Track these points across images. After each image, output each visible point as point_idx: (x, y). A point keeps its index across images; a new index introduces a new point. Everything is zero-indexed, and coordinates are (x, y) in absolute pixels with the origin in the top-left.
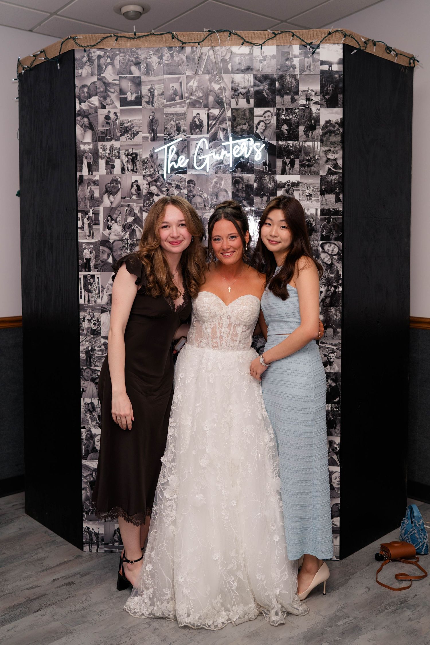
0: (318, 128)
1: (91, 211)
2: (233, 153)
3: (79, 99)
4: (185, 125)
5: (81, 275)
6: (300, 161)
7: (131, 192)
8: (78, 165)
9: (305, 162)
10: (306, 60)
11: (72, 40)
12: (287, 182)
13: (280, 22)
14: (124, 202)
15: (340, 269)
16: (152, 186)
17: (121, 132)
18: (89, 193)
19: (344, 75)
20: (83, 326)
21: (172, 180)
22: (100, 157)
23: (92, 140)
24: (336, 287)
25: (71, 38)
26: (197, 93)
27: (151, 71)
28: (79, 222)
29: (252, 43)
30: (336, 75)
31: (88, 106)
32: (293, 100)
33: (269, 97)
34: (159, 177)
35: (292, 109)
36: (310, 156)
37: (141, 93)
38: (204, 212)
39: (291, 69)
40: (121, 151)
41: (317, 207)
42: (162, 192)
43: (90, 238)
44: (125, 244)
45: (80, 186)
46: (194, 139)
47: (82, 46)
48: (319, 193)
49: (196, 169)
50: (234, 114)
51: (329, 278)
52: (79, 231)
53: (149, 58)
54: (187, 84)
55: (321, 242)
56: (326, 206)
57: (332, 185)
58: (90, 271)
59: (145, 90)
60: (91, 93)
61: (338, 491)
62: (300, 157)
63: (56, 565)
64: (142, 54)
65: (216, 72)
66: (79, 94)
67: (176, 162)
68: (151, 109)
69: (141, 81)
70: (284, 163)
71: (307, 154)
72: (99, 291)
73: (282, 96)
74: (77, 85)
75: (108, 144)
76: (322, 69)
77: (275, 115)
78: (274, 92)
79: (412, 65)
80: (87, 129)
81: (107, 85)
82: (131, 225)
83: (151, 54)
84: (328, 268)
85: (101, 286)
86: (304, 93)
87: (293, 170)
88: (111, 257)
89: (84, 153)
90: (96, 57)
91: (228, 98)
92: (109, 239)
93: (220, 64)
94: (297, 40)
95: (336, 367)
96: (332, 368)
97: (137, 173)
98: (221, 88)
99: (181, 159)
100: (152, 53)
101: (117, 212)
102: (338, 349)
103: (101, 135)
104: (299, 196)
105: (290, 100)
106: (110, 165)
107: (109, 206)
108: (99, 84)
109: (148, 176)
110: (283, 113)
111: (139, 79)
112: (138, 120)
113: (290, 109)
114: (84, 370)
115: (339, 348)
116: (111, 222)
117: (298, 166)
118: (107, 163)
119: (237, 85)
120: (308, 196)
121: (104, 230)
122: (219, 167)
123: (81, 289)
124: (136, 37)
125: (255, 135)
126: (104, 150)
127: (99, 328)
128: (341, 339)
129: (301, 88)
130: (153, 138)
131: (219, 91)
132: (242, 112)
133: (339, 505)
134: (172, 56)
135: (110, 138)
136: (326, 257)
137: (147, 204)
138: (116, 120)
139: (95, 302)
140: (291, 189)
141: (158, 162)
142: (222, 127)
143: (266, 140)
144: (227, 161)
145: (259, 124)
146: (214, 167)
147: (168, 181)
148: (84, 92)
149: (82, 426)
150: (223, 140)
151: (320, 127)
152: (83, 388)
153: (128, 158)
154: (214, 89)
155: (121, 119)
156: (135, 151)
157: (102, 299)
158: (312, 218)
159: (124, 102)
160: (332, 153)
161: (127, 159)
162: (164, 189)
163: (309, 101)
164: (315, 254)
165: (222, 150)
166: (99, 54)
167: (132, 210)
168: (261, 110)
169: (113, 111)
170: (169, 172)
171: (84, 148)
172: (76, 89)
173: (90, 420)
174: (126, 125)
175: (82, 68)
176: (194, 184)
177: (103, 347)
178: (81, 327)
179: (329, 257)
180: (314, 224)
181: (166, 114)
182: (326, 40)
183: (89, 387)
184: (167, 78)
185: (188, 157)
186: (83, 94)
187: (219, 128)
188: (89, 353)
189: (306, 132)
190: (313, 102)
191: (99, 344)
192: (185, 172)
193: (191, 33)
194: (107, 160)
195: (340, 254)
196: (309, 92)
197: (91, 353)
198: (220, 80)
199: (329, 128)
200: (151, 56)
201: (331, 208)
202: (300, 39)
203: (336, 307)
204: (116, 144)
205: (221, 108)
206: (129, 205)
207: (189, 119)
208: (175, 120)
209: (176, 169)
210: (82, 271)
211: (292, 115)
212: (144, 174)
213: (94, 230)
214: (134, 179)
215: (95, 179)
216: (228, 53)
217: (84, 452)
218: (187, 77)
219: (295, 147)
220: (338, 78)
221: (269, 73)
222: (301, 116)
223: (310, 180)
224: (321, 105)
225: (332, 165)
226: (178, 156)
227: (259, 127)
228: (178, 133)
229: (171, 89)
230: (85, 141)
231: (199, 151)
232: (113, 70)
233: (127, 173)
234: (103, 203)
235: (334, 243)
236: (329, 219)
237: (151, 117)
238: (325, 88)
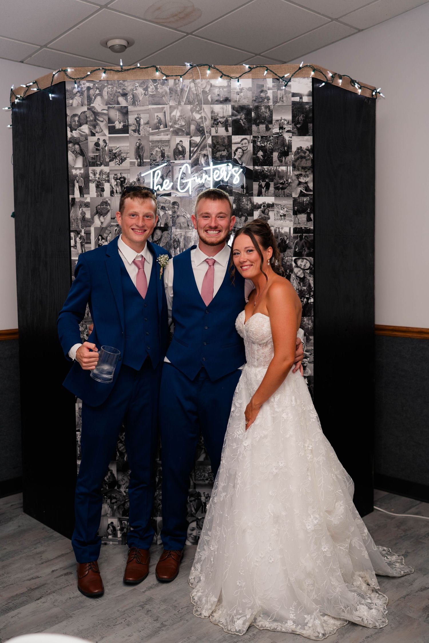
0: (290, 154)
1: (83, 231)
2: (213, 177)
3: (70, 128)
4: (169, 151)
6: (275, 184)
8: (70, 188)
9: (279, 185)
10: (279, 92)
11: (62, 72)
12: (263, 203)
13: (254, 55)
15: (312, 282)
17: (110, 158)
18: (81, 214)
19: (313, 106)
22: (91, 181)
23: (83, 165)
24: (308, 299)
25: (62, 70)
26: (180, 122)
27: (137, 101)
28: (71, 241)
29: (229, 77)
30: (306, 106)
31: (79, 134)
32: (268, 129)
33: (246, 126)
35: (266, 137)
36: (283, 179)
37: (128, 122)
38: (187, 231)
39: (266, 100)
40: (110, 176)
41: (290, 226)
45: (73, 208)
46: (178, 165)
47: (73, 79)
48: (291, 213)
49: (179, 192)
50: (214, 142)
51: (301, 290)
52: (72, 249)
53: (135, 89)
54: (170, 114)
55: (294, 258)
56: (299, 225)
57: (304, 206)
59: (131, 119)
60: (82, 121)
62: (275, 181)
63: (54, 557)
64: (128, 86)
65: (197, 103)
66: (71, 122)
67: (162, 185)
68: (137, 137)
69: (128, 110)
70: (260, 186)
71: (281, 177)
73: (257, 125)
74: (68, 115)
75: (98, 169)
76: (294, 100)
77: (251, 143)
78: (250, 121)
79: (375, 97)
80: (79, 155)
81: (96, 114)
83: (137, 86)
84: (301, 281)
86: (277, 122)
87: (268, 192)
89: (76, 178)
90: (86, 88)
91: (208, 127)
93: (201, 96)
94: (270, 74)
95: (309, 371)
96: (305, 372)
98: (201, 118)
99: (166, 183)
100: (137, 85)
102: (310, 355)
103: (91, 161)
104: (274, 216)
105: (265, 129)
106: (100, 188)
107: (99, 226)
108: (89, 113)
110: (259, 141)
111: (126, 109)
112: (125, 146)
113: (265, 137)
115: (312, 353)
116: (102, 241)
117: (273, 189)
118: (97, 187)
119: (216, 114)
120: (282, 216)
122: (200, 189)
124: (122, 70)
125: (233, 161)
126: (95, 175)
128: (313, 345)
129: (275, 117)
130: (139, 163)
131: (200, 120)
132: (221, 139)
134: (156, 88)
135: (100, 163)
136: (299, 271)
138: (105, 147)
140: (267, 210)
141: (145, 185)
142: (203, 153)
143: (244, 165)
144: (208, 184)
145: (236, 150)
146: (196, 190)
148: (75, 121)
149: (77, 429)
150: (204, 165)
153: (117, 182)
154: (195, 118)
155: (109, 146)
156: (123, 175)
158: (286, 236)
159: (112, 130)
160: (304, 177)
161: (116, 183)
163: (282, 129)
164: (289, 269)
165: (204, 174)
166: (88, 86)
168: (239, 138)
169: (102, 138)
171: (75, 172)
172: (68, 117)
174: (114, 152)
175: (72, 99)
176: (178, 206)
179: (301, 271)
180: (287, 242)
181: (151, 141)
182: (297, 74)
184: (152, 108)
185: (172, 180)
186: (74, 123)
187: (200, 154)
189: (280, 158)
190: (286, 130)
192: (169, 195)
193: (173, 66)
194: (97, 184)
195: (312, 268)
196: (282, 122)
198: (201, 110)
199: (300, 154)
200: (137, 88)
201: (303, 227)
202: (274, 73)
203: (309, 316)
204: (106, 169)
205: (202, 136)
206: (118, 225)
207: (173, 146)
208: (159, 147)
211: (267, 143)
213: (86, 248)
215: (86, 201)
216: (207, 85)
217: (79, 453)
218: (171, 107)
219: (270, 171)
220: (308, 109)
221: (246, 103)
222: (275, 143)
223: (284, 202)
224: (293, 133)
225: (303, 187)
226: (163, 180)
227: (237, 153)
228: (162, 158)
229: (156, 118)
230: (77, 166)
231: (182, 175)
232: (102, 100)
233: (116, 196)
234: (94, 223)
235: (306, 259)
236: (301, 237)
237: (138, 144)
238: (296, 118)
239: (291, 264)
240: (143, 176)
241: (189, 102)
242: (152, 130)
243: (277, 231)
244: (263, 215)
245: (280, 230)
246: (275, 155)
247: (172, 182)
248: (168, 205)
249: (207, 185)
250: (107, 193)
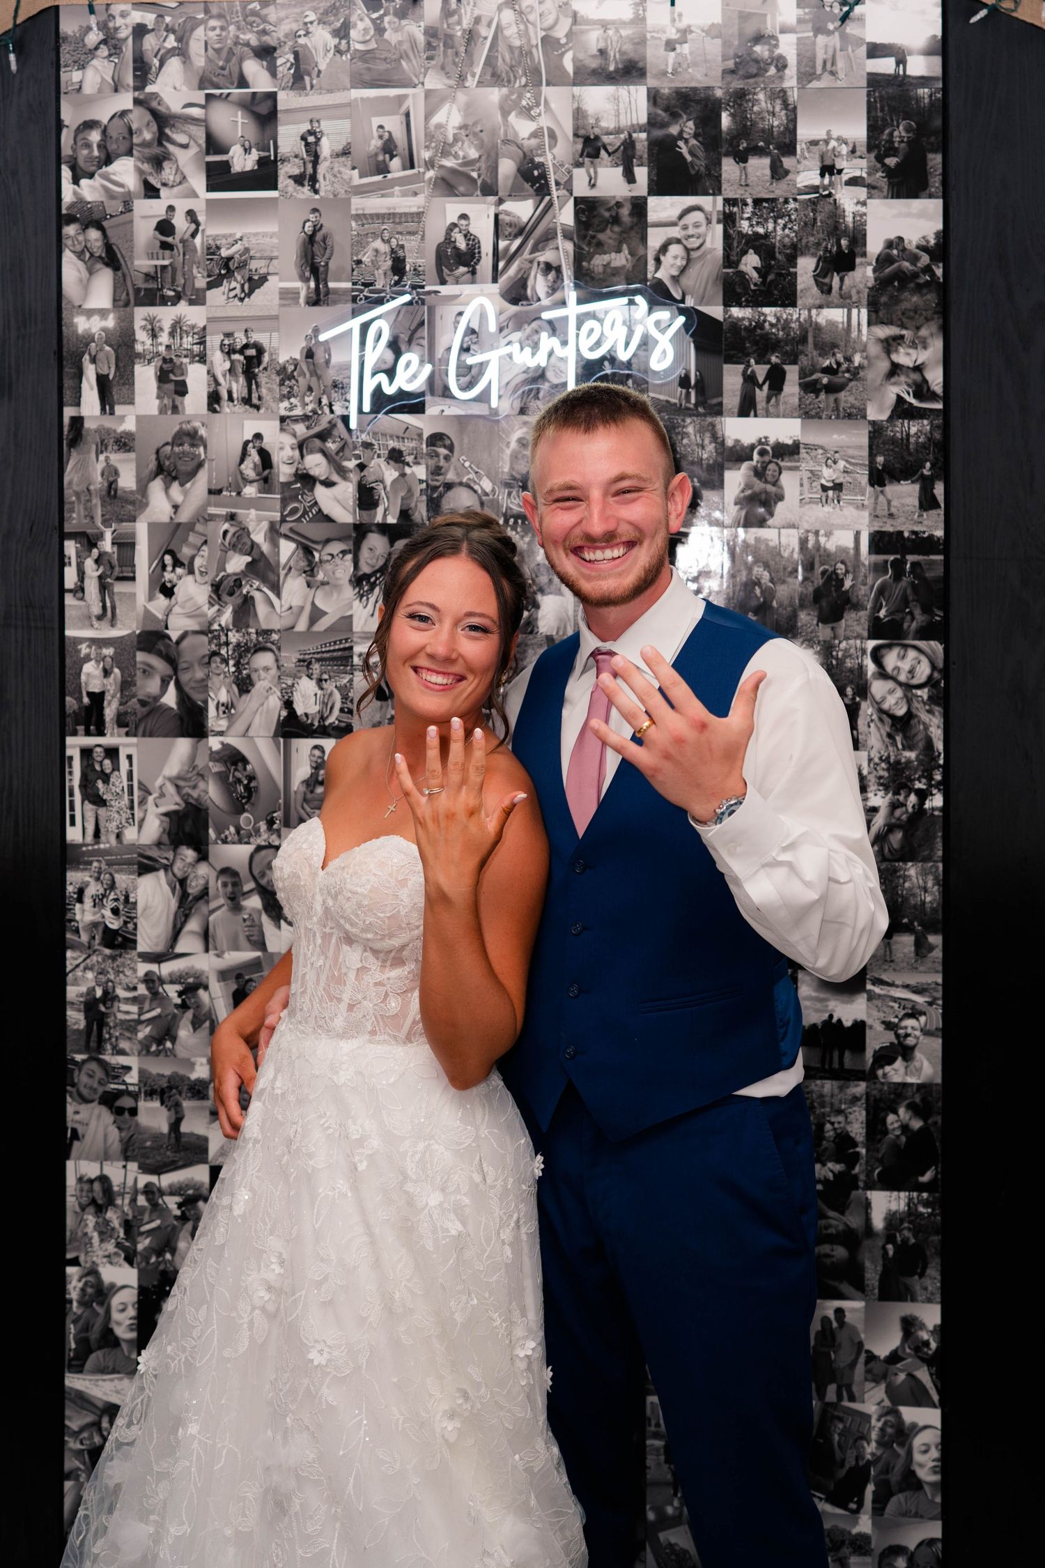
0: (861, 264)
1: (108, 536)
2: (578, 344)
3: (74, 168)
4: (421, 252)
5: (73, 747)
6: (803, 374)
7: (241, 473)
8: (68, 383)
9: (820, 375)
10: (821, 40)
12: (760, 442)
14: (216, 505)
15: (937, 734)
16: (311, 452)
17: (209, 276)
18: (102, 475)
19: (945, 90)
20: (78, 917)
21: (375, 434)
22: (139, 356)
23: (115, 300)
24: (923, 795)
26: (462, 148)
27: (309, 75)
28: (67, 569)
30: (921, 91)
31: (101, 190)
32: (778, 172)
33: (698, 162)
34: (333, 425)
35: (774, 200)
36: (834, 354)
37: (276, 147)
39: (772, 71)
40: (208, 338)
41: (858, 527)
42: (343, 472)
43: (105, 624)
44: (219, 645)
45: (74, 453)
46: (450, 300)
48: (863, 477)
49: (454, 398)
50: (584, 218)
51: (898, 762)
52: (69, 600)
53: (302, 32)
54: (428, 116)
55: (871, 644)
56: (890, 522)
57: (910, 454)
58: (101, 733)
59: (288, 138)
60: (112, 147)
61: (934, 1496)
62: (803, 360)
64: (280, 20)
65: (524, 80)
66: (74, 150)
67: (391, 373)
68: (307, 200)
69: (275, 106)
70: (750, 380)
71: (827, 348)
72: (132, 801)
73: (741, 158)
74: (66, 123)
75: (166, 315)
77: (719, 222)
78: (714, 143)
80: (99, 266)
81: (162, 120)
82: (238, 583)
83: (311, 23)
84: (897, 730)
85: (140, 783)
86: (815, 149)
87: (777, 402)
88: (172, 688)
89: (87, 345)
90: (130, 30)
91: (562, 165)
92: (167, 628)
93: (539, 55)
95: (926, 1064)
96: (912, 1067)
97: (262, 411)
98: (536, 134)
99: (408, 365)
100: (312, 17)
101: (192, 538)
102: (930, 1004)
103: (143, 287)
104: (798, 488)
105: (768, 172)
106: (172, 384)
107: (166, 519)
108: (138, 118)
109: (296, 420)
110: (746, 215)
111: (271, 102)
112: (264, 235)
113: (767, 200)
114: (80, 1065)
115: (935, 999)
116: (173, 571)
117: (796, 389)
118: (163, 377)
119: (592, 121)
120: (830, 488)
121: (151, 598)
122: (531, 390)
123: (72, 795)
125: (651, 286)
126: (154, 335)
127: (130, 926)
128: (940, 968)
129: (806, 131)
130: (313, 295)
131: (534, 142)
132: (609, 210)
133: (940, 1545)
134: (380, 30)
135: (171, 293)
136: (891, 692)
137: (294, 511)
138: (194, 235)
139: (119, 836)
140: (772, 466)
141: (331, 375)
142: (542, 259)
143: (690, 302)
144: (560, 371)
145: (664, 249)
146: (515, 391)
147: (364, 437)
148: (88, 145)
149: (69, 1256)
150: (545, 302)
151: (868, 260)
152: (76, 1126)
153: (232, 362)
154: (516, 134)
155: (208, 232)
156: (256, 337)
157: (140, 827)
158: (843, 562)
159: (219, 177)
160: (910, 347)
161: (227, 365)
162: (351, 464)
163: (831, 174)
164: (851, 682)
165: (544, 335)
166: (139, 20)
167: (244, 531)
168: (672, 205)
169: (182, 206)
170: (367, 407)
171: (87, 326)
172: (64, 132)
173: (95, 1235)
174: (225, 253)
175: (82, 67)
176: (451, 448)
177: (142, 990)
178: (71, 921)
179: (899, 693)
180: (848, 584)
181: (358, 217)
183: (93, 1124)
184: (362, 99)
186: (85, 152)
187: (531, 262)
188: (96, 1009)
189: (821, 277)
190: (845, 177)
191: (129, 977)
192: (418, 409)
194: (161, 369)
195: (938, 682)
196: (831, 146)
197: (102, 1008)
198: (538, 105)
199: (896, 265)
200: (311, 28)
201: (906, 529)
204: (194, 315)
205: (538, 198)
206: (232, 517)
207: (435, 235)
208: (387, 235)
209: (391, 399)
210: (75, 733)
211: (775, 222)
212: (283, 413)
213: (116, 598)
214: (251, 426)
215: (120, 429)
216: (561, 17)
217: (73, 1346)
218: (428, 94)
219: (786, 326)
220: (927, 101)
221: (699, 82)
222: (806, 224)
223: (835, 436)
224: (871, 187)
225: (908, 385)
226: (398, 353)
227: (667, 260)
228: (396, 278)
229: (375, 134)
230: (92, 304)
231: (467, 339)
232: (185, 71)
233: (227, 410)
234: (148, 510)
235: (915, 647)
236: (898, 567)
237: (309, 228)
238: (882, 132)
239: (861, 667)
240: (326, 342)
241: (494, 75)
242: (361, 176)
243: (811, 544)
244: (759, 485)
245: (822, 540)
246: (806, 266)
247: (431, 361)
248: (413, 444)
249: (556, 375)
250: (195, 401)
